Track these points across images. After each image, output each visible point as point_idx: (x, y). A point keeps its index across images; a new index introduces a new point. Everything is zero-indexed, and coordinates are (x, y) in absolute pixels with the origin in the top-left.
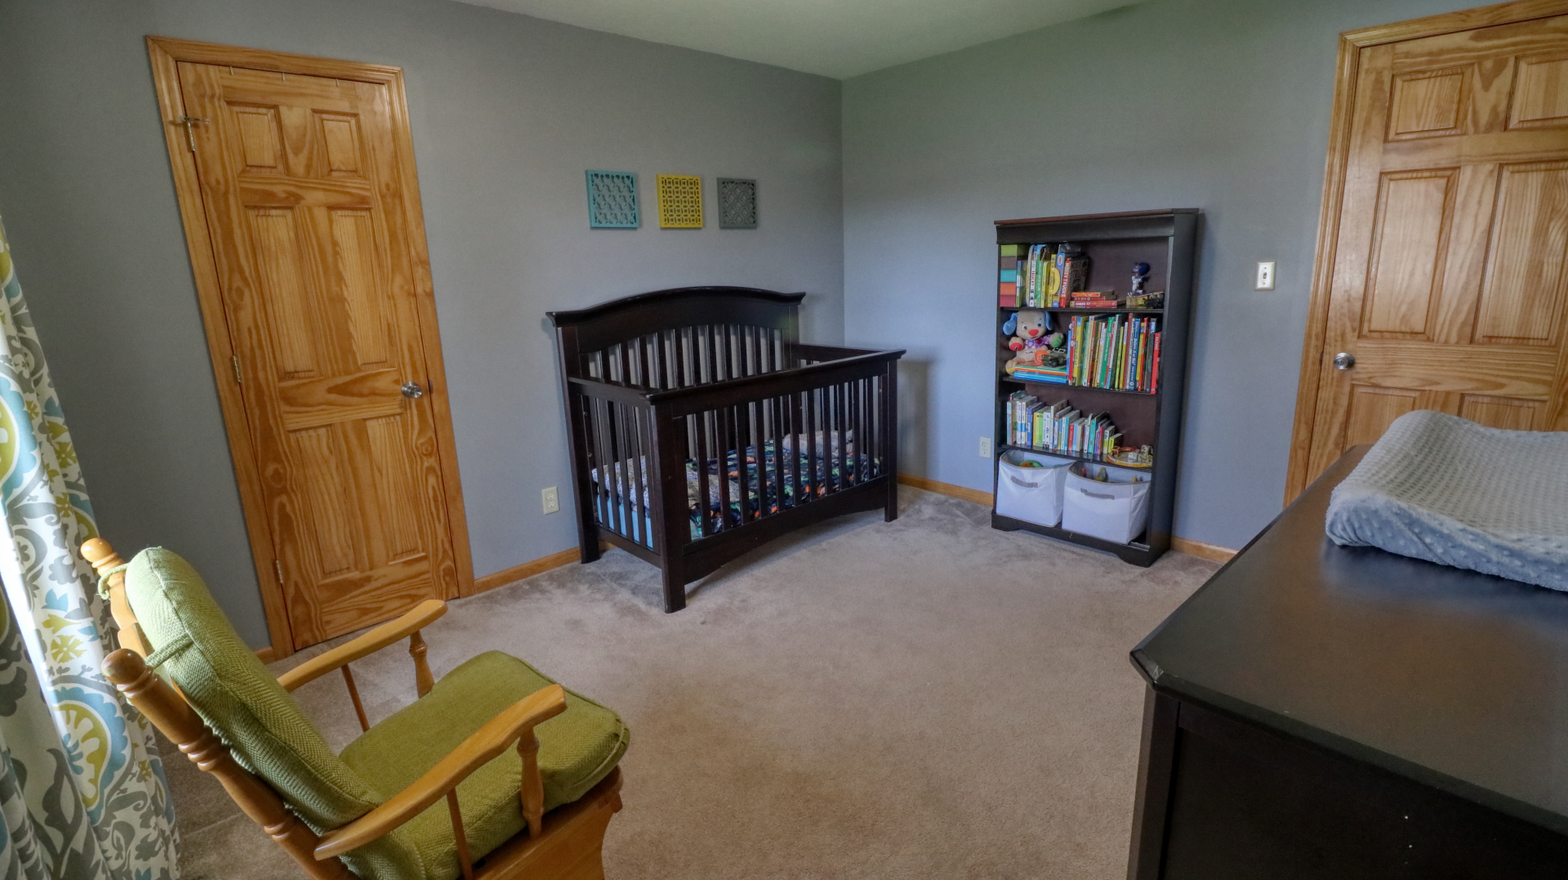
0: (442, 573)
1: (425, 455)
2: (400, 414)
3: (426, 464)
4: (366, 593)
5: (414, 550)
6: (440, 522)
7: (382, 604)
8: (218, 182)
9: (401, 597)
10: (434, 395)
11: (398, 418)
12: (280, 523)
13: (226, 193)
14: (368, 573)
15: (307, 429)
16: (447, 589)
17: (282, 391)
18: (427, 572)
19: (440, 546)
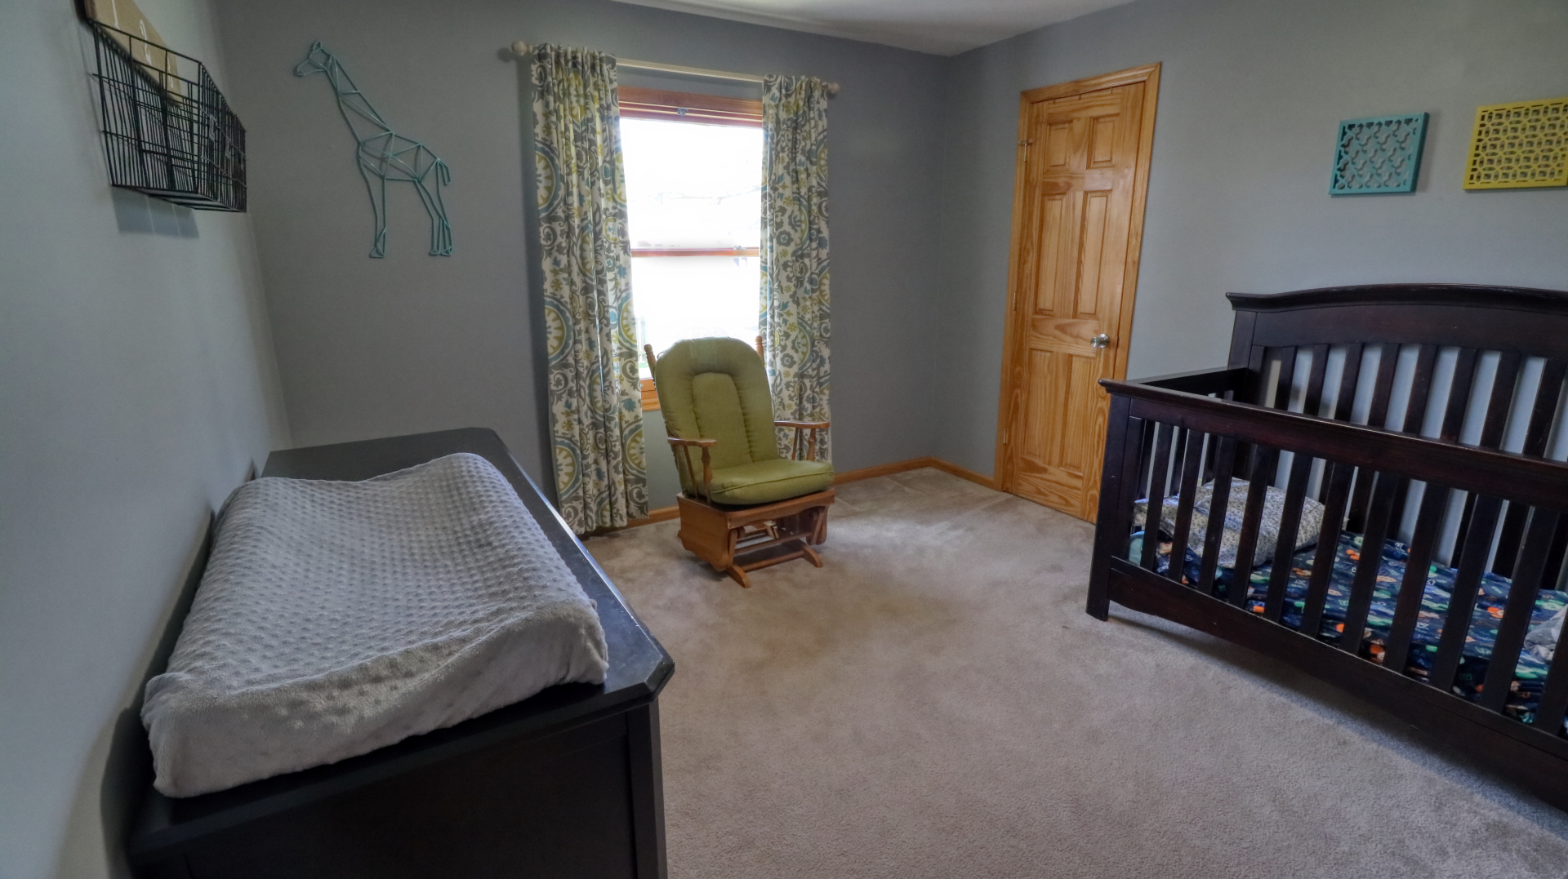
0: (1089, 497)
1: (1101, 397)
2: (1094, 358)
3: (1099, 405)
4: (1042, 479)
5: (1078, 468)
6: (1097, 456)
7: (1049, 494)
8: (1033, 179)
9: (1061, 497)
10: (1118, 350)
11: (1092, 360)
12: (1014, 406)
13: (1035, 187)
14: (1046, 466)
15: (1041, 350)
16: (1089, 512)
17: (1033, 320)
18: (1078, 489)
19: (1093, 475)
